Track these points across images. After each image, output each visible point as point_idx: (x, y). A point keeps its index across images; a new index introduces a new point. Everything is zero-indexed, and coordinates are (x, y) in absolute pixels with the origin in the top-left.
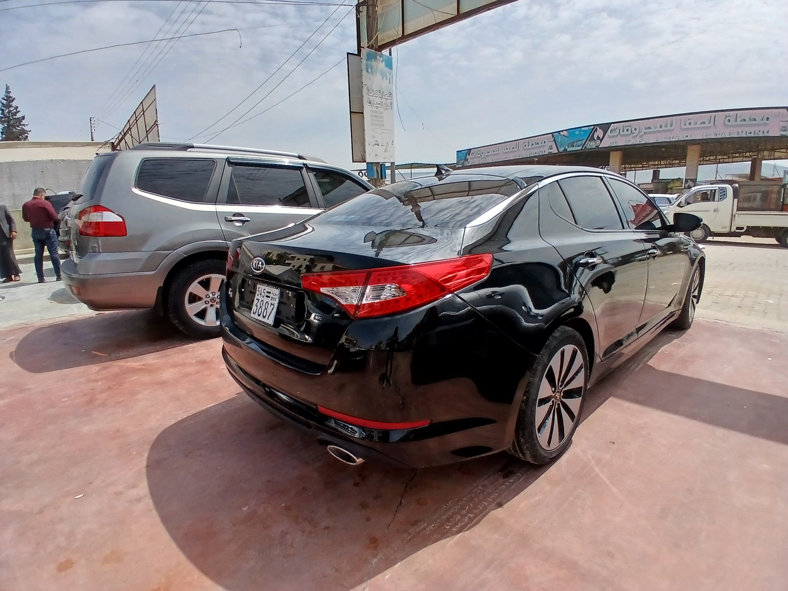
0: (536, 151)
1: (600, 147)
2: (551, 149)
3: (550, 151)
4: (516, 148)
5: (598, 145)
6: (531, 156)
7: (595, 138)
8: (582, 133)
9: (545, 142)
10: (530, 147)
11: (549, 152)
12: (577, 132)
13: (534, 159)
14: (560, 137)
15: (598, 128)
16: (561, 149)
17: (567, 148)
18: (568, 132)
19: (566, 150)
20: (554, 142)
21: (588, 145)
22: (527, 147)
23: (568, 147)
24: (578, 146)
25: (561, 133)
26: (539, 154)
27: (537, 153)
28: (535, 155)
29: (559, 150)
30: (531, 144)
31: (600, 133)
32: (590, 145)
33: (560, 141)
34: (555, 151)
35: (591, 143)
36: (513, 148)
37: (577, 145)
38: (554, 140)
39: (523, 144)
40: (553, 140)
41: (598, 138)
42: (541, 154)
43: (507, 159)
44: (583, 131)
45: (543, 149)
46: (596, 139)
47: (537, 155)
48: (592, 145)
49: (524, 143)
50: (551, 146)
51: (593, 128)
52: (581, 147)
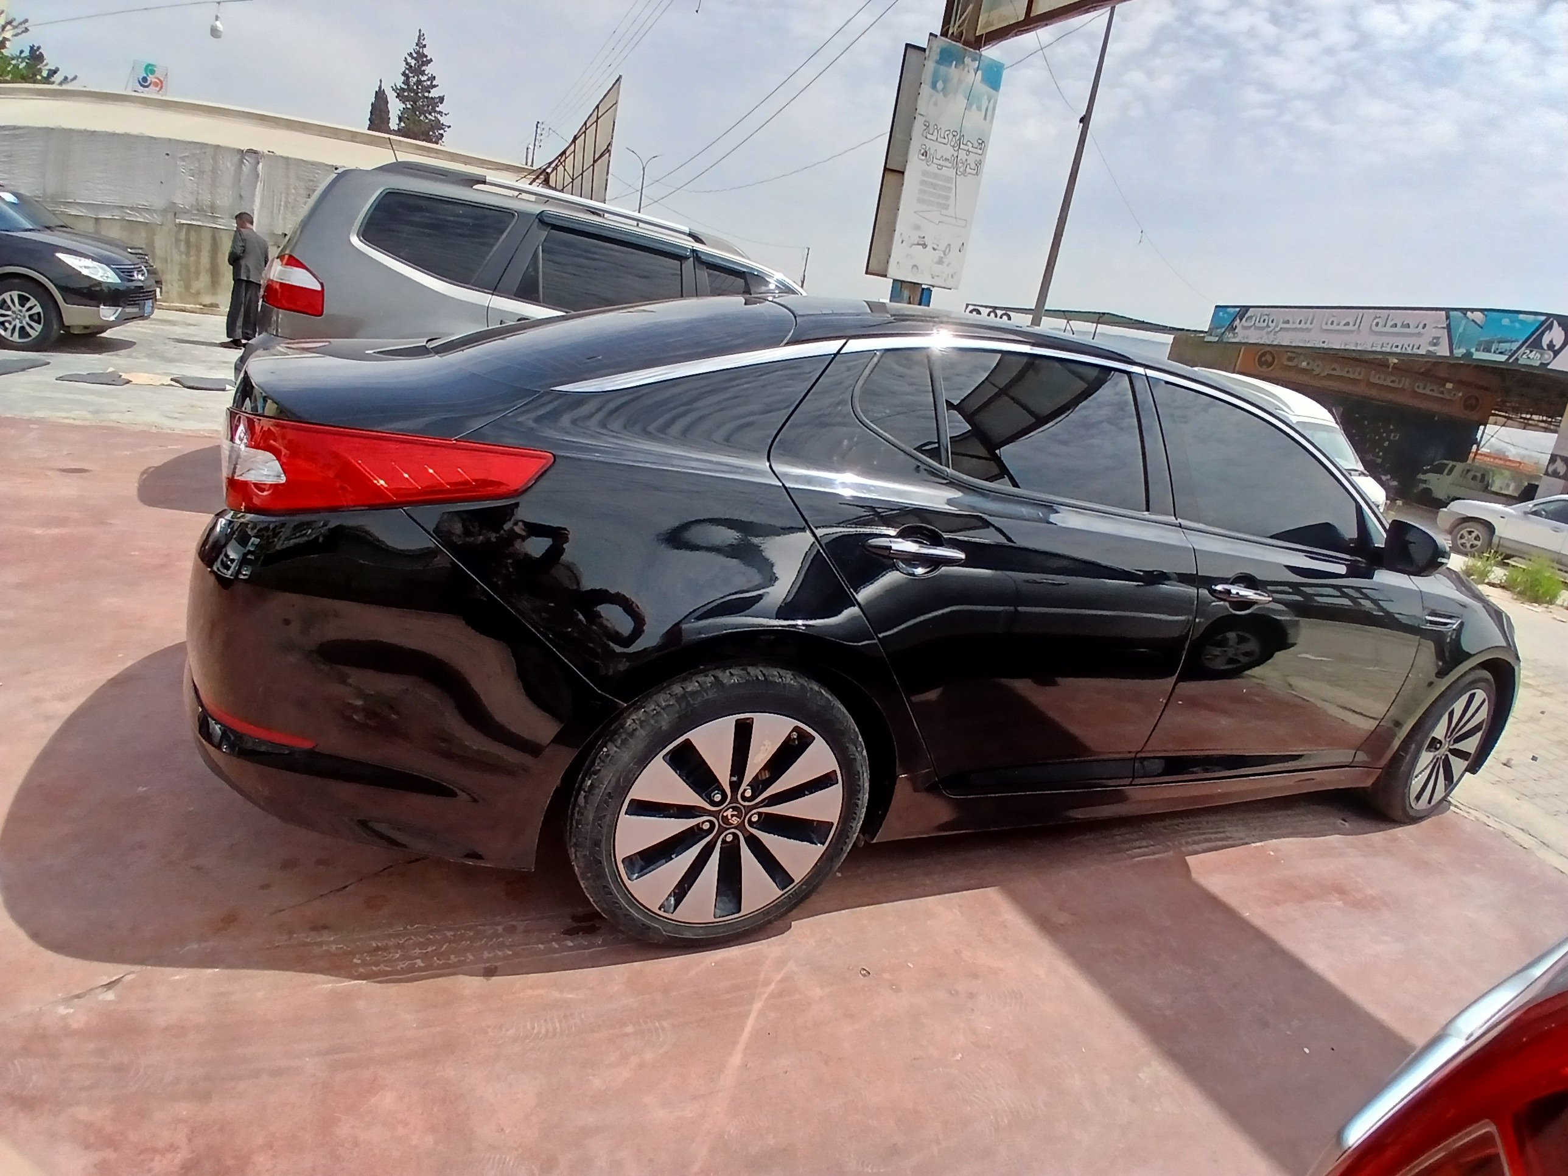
0: (1399, 341)
1: (1549, 367)
2: (1435, 345)
3: (1432, 349)
4: (1354, 325)
5: (1548, 361)
6: (1384, 349)
7: (1545, 345)
8: (1517, 325)
9: (1425, 325)
10: (1388, 329)
11: (1428, 351)
12: (1506, 321)
13: (1388, 359)
14: (1464, 322)
15: (1555, 322)
16: (1459, 352)
17: (1473, 350)
18: (1486, 316)
19: (1468, 355)
20: (1446, 330)
21: (1524, 356)
22: (1379, 329)
23: (1476, 350)
24: (1501, 353)
25: (1469, 313)
26: (1404, 351)
27: (1400, 347)
28: (1395, 350)
29: (1455, 351)
30: (1393, 323)
31: (1556, 335)
32: (1529, 358)
33: (1461, 330)
34: (1443, 350)
35: (1531, 351)
36: (1347, 324)
37: (1499, 351)
38: (1449, 325)
39: (1374, 319)
40: (1445, 326)
41: (1551, 346)
42: (1409, 351)
43: (1325, 346)
44: (1522, 322)
45: (1415, 341)
46: (1545, 347)
47: (1398, 350)
48: (1532, 358)
49: (1376, 317)
50: (1439, 338)
51: (1546, 321)
52: (1507, 357)
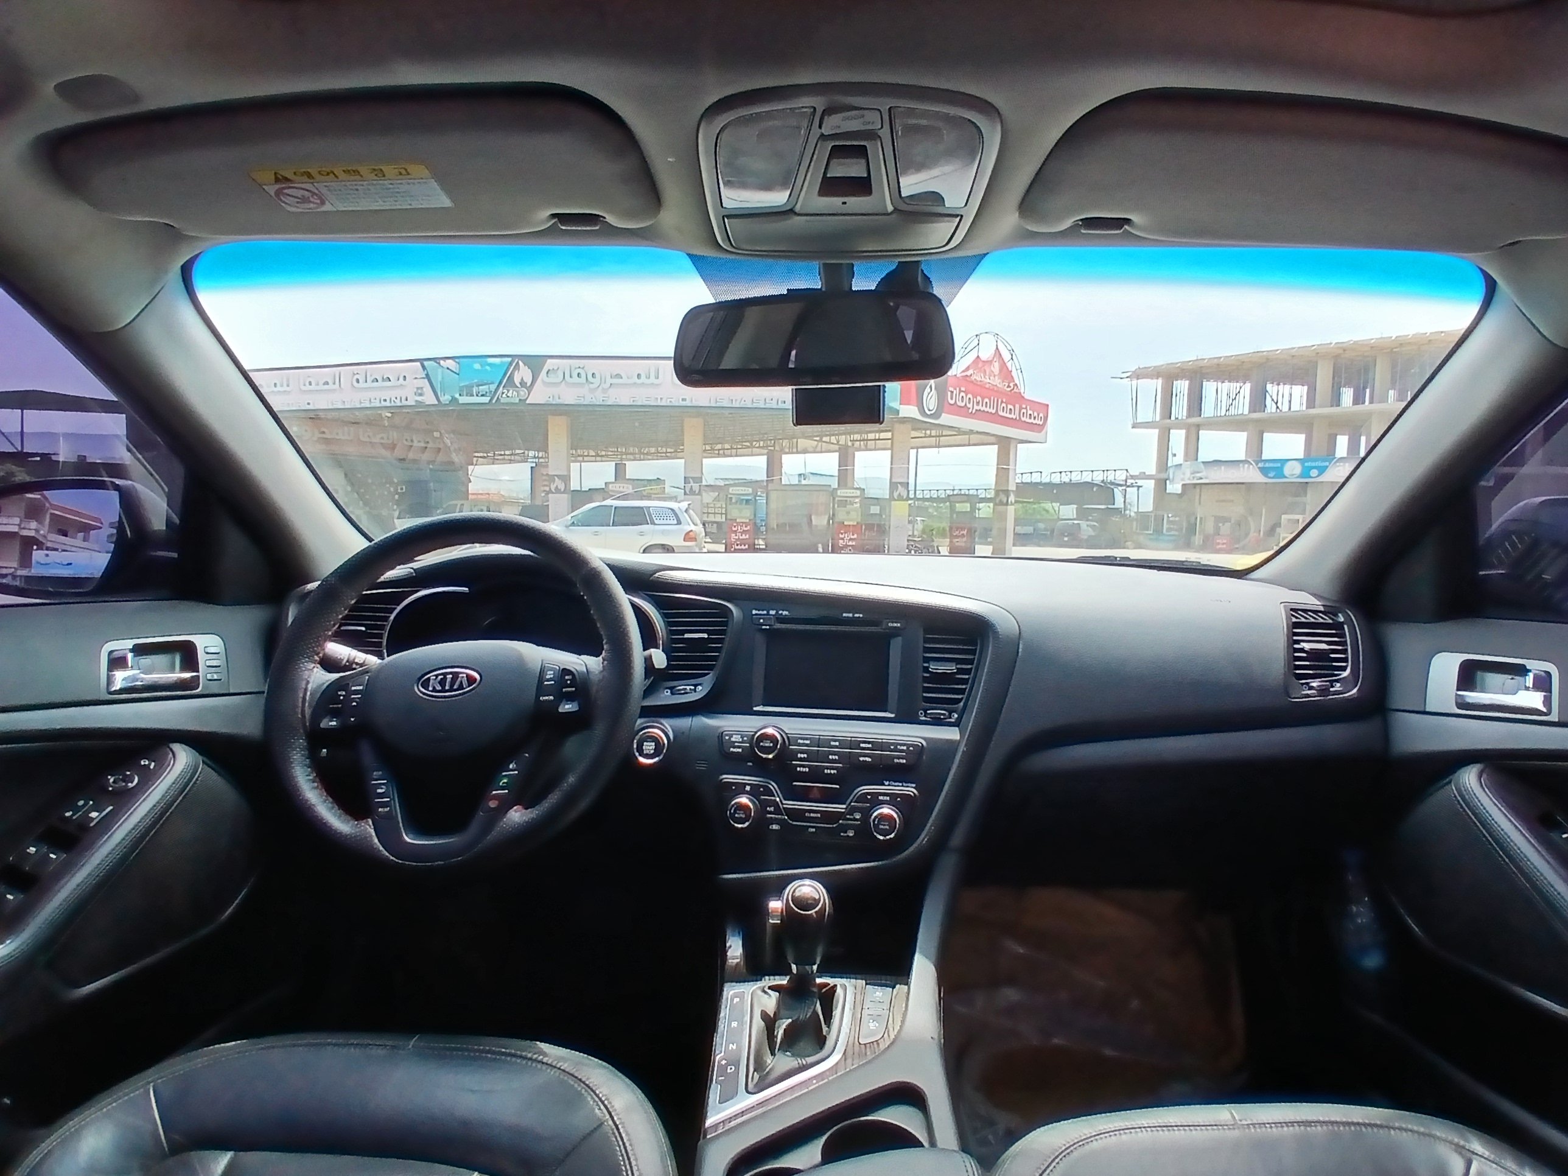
0: (386, 395)
1: (527, 402)
2: (421, 395)
3: (419, 398)
4: (334, 383)
5: (525, 398)
6: (373, 405)
7: (517, 380)
8: (488, 368)
9: (405, 377)
10: (369, 384)
11: (416, 401)
12: (477, 366)
13: (381, 414)
14: (440, 370)
15: (520, 362)
16: (445, 398)
17: (457, 396)
18: (459, 363)
19: (454, 400)
20: (426, 380)
21: (504, 396)
22: (362, 384)
23: (460, 395)
24: (482, 395)
25: (442, 362)
26: (393, 404)
27: (388, 400)
28: (384, 404)
29: (441, 399)
30: (372, 378)
31: (524, 373)
32: (508, 397)
33: (440, 378)
34: (429, 399)
35: (508, 391)
36: (327, 383)
37: (481, 393)
38: (427, 375)
39: (353, 377)
40: (424, 376)
41: (523, 383)
42: (399, 404)
43: (310, 407)
44: (490, 365)
45: (399, 393)
46: (519, 385)
47: (388, 404)
48: (511, 396)
49: (354, 374)
50: (422, 388)
51: (511, 364)
52: (489, 398)
